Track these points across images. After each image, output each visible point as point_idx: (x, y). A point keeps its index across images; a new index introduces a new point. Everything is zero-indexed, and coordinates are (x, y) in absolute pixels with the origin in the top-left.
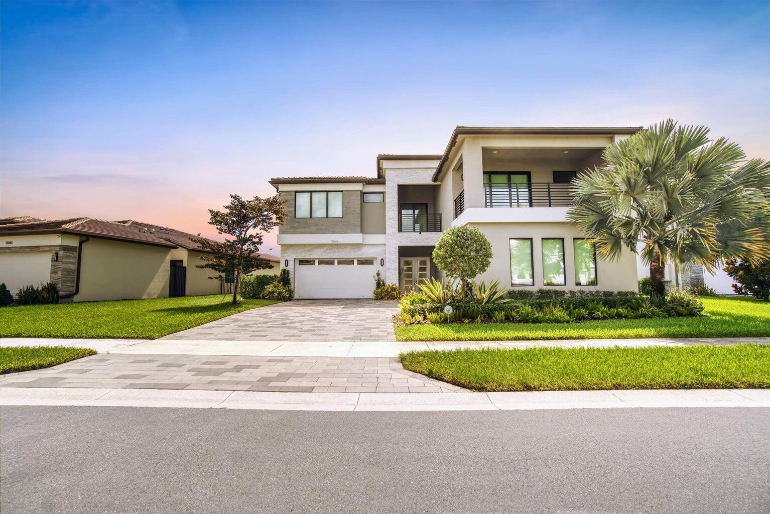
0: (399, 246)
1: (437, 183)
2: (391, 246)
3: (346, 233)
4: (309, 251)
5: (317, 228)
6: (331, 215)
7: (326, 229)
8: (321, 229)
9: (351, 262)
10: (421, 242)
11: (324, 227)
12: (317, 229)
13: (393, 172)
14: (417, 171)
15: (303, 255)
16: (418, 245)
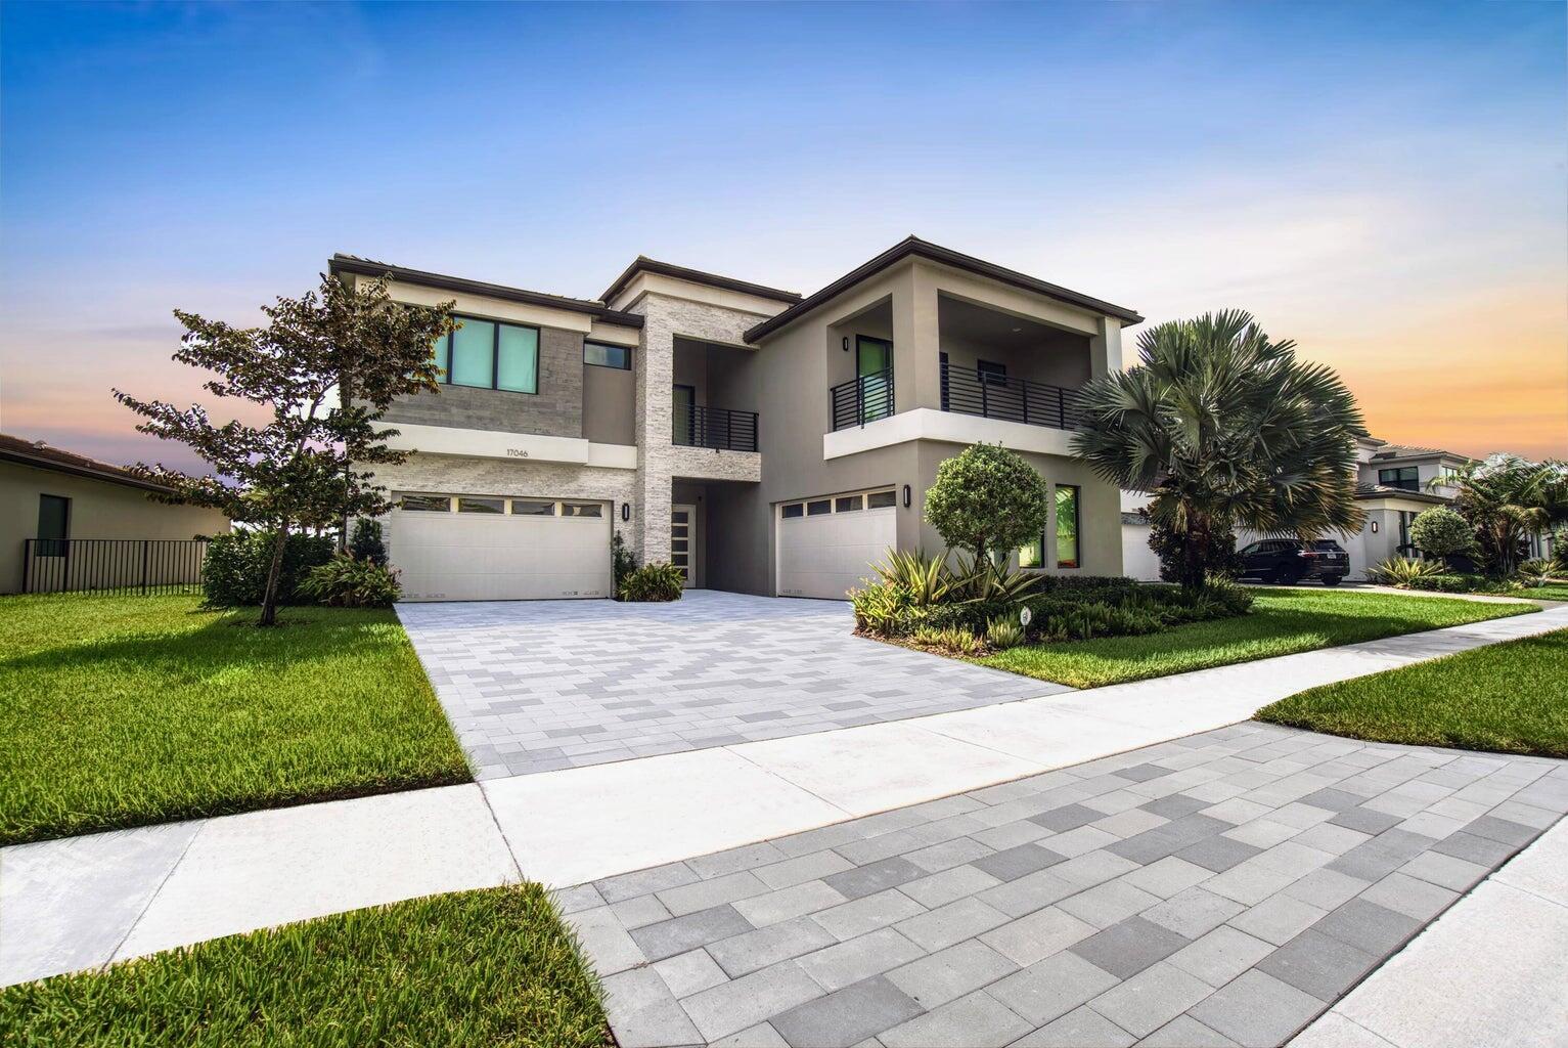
0: (673, 478)
1: (752, 346)
2: (656, 475)
3: (547, 433)
4: (435, 472)
5: (470, 413)
6: (503, 384)
7: (492, 419)
8: (480, 418)
9: (546, 508)
10: (718, 470)
11: (487, 413)
12: (469, 417)
13: (664, 304)
14: (714, 311)
15: (420, 484)
16: (713, 476)
